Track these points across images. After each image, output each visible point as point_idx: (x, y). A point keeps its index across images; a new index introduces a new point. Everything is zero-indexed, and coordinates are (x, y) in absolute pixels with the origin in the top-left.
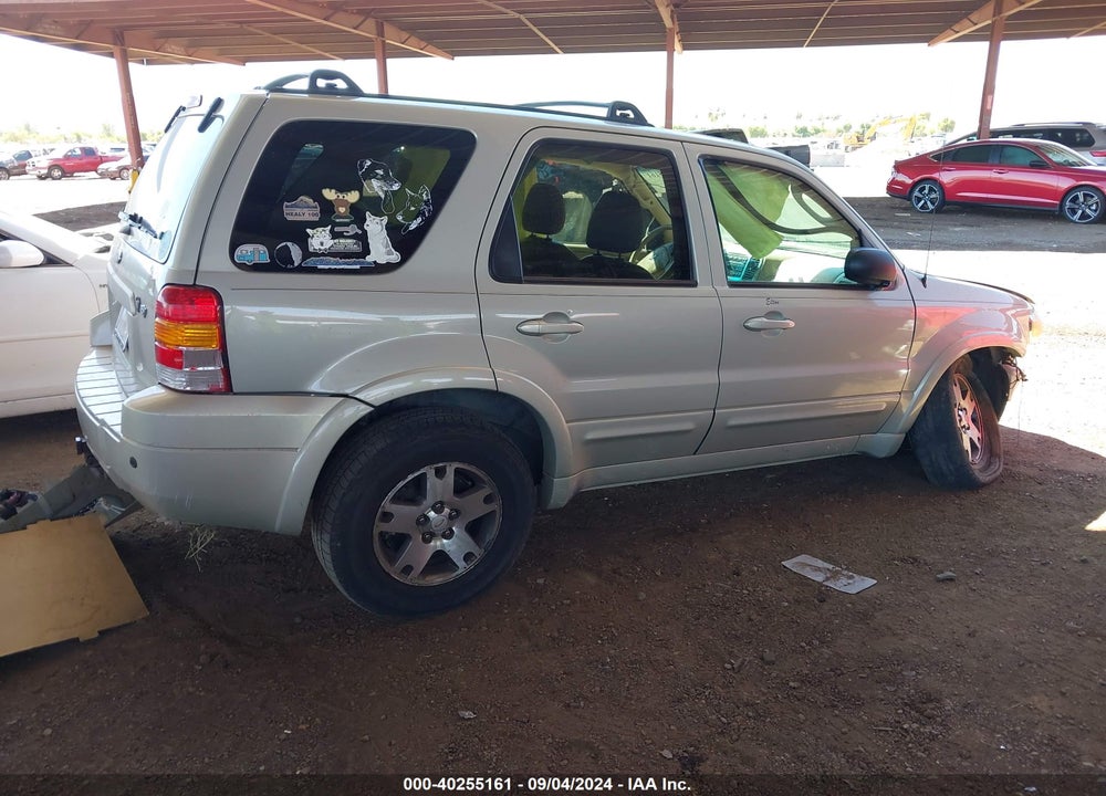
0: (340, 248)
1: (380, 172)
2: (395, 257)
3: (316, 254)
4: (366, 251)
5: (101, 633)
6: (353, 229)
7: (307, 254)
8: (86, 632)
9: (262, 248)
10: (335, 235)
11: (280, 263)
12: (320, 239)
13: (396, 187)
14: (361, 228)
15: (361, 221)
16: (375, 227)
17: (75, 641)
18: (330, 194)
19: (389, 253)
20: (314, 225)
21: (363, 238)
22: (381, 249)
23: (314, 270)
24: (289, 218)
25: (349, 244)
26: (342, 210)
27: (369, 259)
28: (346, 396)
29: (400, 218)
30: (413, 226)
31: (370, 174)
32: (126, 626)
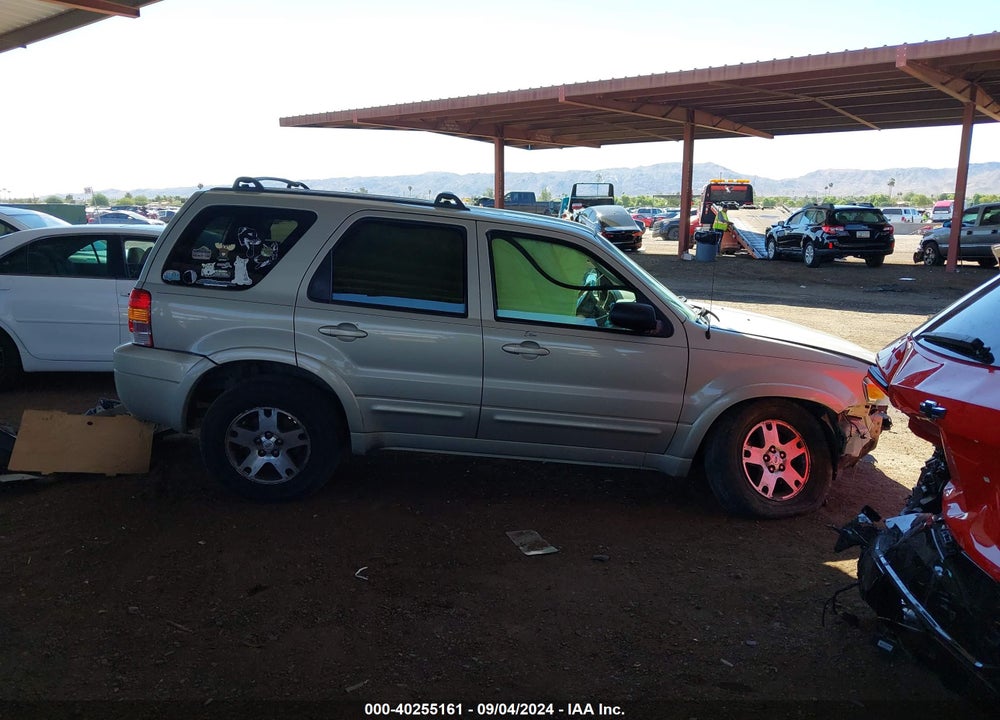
0: (218, 275)
1: (251, 234)
2: (249, 282)
3: (204, 277)
4: (233, 277)
5: (118, 475)
6: (227, 265)
7: (199, 277)
8: (110, 472)
9: (177, 273)
10: (216, 268)
11: (185, 281)
12: (208, 270)
13: (258, 243)
14: (232, 264)
15: (232, 261)
16: (241, 265)
17: (104, 474)
18: (219, 246)
19: (246, 279)
20: (206, 262)
21: (232, 270)
22: (241, 276)
23: (201, 286)
24: (195, 258)
25: (224, 273)
26: (224, 254)
27: (233, 282)
28: (205, 356)
29: (256, 260)
30: (263, 265)
31: (245, 235)
32: (124, 475)
